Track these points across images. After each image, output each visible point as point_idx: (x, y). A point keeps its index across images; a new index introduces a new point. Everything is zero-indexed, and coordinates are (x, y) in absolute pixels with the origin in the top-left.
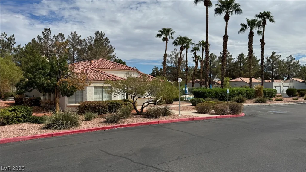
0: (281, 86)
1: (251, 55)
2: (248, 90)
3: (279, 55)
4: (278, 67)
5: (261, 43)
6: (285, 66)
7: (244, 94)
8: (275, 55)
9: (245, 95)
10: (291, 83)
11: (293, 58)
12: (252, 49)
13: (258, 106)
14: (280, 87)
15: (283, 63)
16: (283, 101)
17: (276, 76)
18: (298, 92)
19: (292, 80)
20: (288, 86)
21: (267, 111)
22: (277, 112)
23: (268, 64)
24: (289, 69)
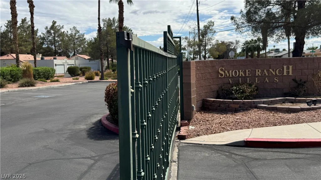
0: (65, 64)
2: (13, 71)
3: (61, 26)
4: (61, 40)
5: (30, 5)
6: (70, 40)
7: (8, 75)
8: (56, 25)
9: (9, 77)
10: (76, 61)
11: (78, 31)
12: (16, 12)
13: (23, 91)
14: (63, 66)
15: (67, 36)
16: (59, 81)
17: (60, 52)
18: (80, 70)
19: (77, 57)
20: (73, 65)
21: (30, 97)
22: (43, 97)
23: (49, 37)
24: (74, 44)
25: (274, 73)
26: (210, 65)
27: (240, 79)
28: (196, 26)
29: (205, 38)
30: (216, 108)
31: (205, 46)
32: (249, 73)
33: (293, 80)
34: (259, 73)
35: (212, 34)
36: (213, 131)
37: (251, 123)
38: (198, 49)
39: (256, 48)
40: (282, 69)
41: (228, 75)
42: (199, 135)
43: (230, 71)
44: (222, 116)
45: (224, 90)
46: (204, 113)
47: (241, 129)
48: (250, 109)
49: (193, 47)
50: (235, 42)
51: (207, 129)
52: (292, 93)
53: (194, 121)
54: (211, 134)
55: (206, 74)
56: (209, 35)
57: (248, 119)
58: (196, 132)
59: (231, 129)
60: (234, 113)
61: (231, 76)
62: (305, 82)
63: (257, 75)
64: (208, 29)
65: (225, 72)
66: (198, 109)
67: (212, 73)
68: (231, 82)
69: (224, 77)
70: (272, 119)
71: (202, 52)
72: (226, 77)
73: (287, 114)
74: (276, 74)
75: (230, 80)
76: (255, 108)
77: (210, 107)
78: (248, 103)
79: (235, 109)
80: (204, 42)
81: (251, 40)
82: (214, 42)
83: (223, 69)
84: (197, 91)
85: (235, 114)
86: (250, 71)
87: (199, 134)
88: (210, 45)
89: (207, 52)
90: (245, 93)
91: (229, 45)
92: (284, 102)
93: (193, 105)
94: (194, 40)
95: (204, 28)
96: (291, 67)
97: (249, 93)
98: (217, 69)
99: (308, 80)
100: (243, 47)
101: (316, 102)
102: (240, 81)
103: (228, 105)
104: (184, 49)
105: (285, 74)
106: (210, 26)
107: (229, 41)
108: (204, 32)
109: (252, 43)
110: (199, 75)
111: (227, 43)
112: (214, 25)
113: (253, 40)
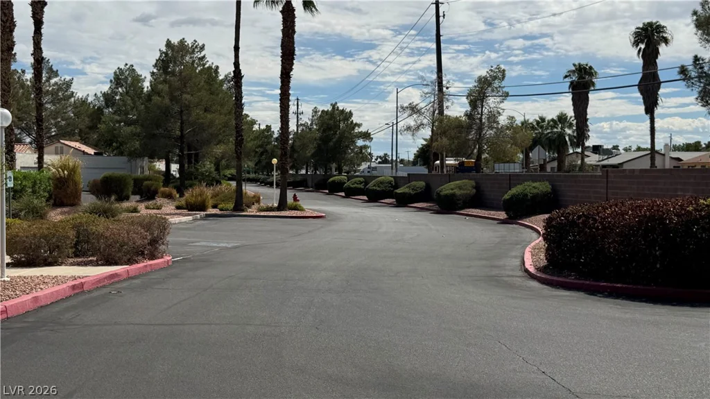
1: (9, 42)
21: (186, 245)
22: (216, 245)
29: (479, 111)
64: (489, 86)
106: (495, 78)
108: (479, 93)
109: (541, 127)
113: (543, 119)
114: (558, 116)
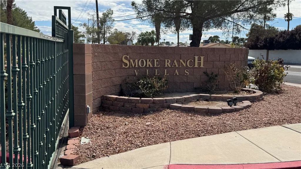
25: (185, 65)
26: (112, 52)
27: (147, 70)
28: (95, 13)
29: (104, 26)
30: (119, 108)
31: (104, 34)
32: (157, 63)
33: (204, 73)
34: (168, 64)
35: (111, 22)
36: (116, 148)
37: (168, 133)
38: (96, 37)
39: (150, 40)
40: (193, 61)
41: (133, 65)
42: (95, 156)
43: (136, 61)
44: (127, 119)
45: (129, 84)
46: (103, 114)
47: (156, 143)
48: (161, 109)
49: (92, 34)
50: (132, 33)
51: (108, 144)
52: (203, 88)
53: (89, 128)
54: (113, 154)
55: (107, 62)
56: (108, 23)
57: (162, 126)
58: (90, 151)
59: (142, 145)
60: (143, 115)
61: (137, 66)
62: (216, 76)
63: (166, 66)
64: (107, 17)
65: (129, 61)
66: (95, 109)
67: (114, 62)
68: (137, 74)
69: (129, 68)
70: (192, 126)
71: (101, 40)
72: (131, 67)
73: (208, 118)
74: (187, 65)
75: (136, 71)
76: (168, 109)
77: (111, 107)
78: (159, 103)
79: (143, 110)
80: (103, 30)
81: (146, 32)
82: (113, 30)
83: (128, 57)
84: (94, 86)
85: (144, 118)
86: (158, 60)
87: (94, 154)
88: (109, 33)
89: (106, 40)
90: (155, 88)
91: (126, 36)
92: (198, 99)
93: (88, 106)
94: (93, 27)
95: (103, 16)
96: (202, 58)
97: (159, 88)
98: (121, 57)
99: (219, 73)
100: (139, 38)
101: (236, 101)
102: (147, 73)
103: (134, 104)
104: (83, 36)
105: (196, 66)
106: (109, 14)
107: (127, 32)
108: (103, 19)
109: (147, 35)
110: (97, 64)
111: (124, 34)
112: (113, 13)
113: (147, 32)
114: (152, 31)
